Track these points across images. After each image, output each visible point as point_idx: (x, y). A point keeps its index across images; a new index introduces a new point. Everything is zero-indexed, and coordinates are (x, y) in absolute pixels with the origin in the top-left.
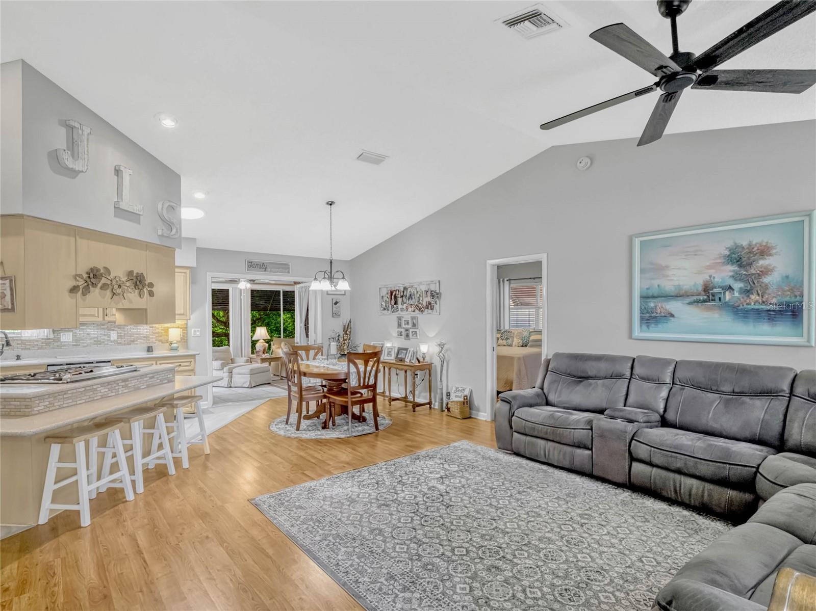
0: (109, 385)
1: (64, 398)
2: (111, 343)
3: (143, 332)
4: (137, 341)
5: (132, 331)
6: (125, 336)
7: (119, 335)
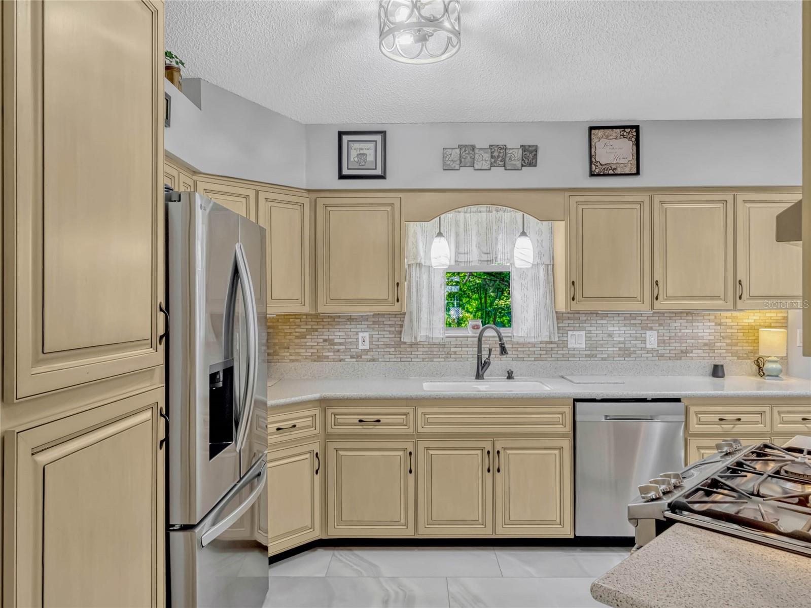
2: (647, 353)
3: (702, 334)
4: (692, 353)
5: (683, 331)
6: (672, 341)
7: (660, 338)
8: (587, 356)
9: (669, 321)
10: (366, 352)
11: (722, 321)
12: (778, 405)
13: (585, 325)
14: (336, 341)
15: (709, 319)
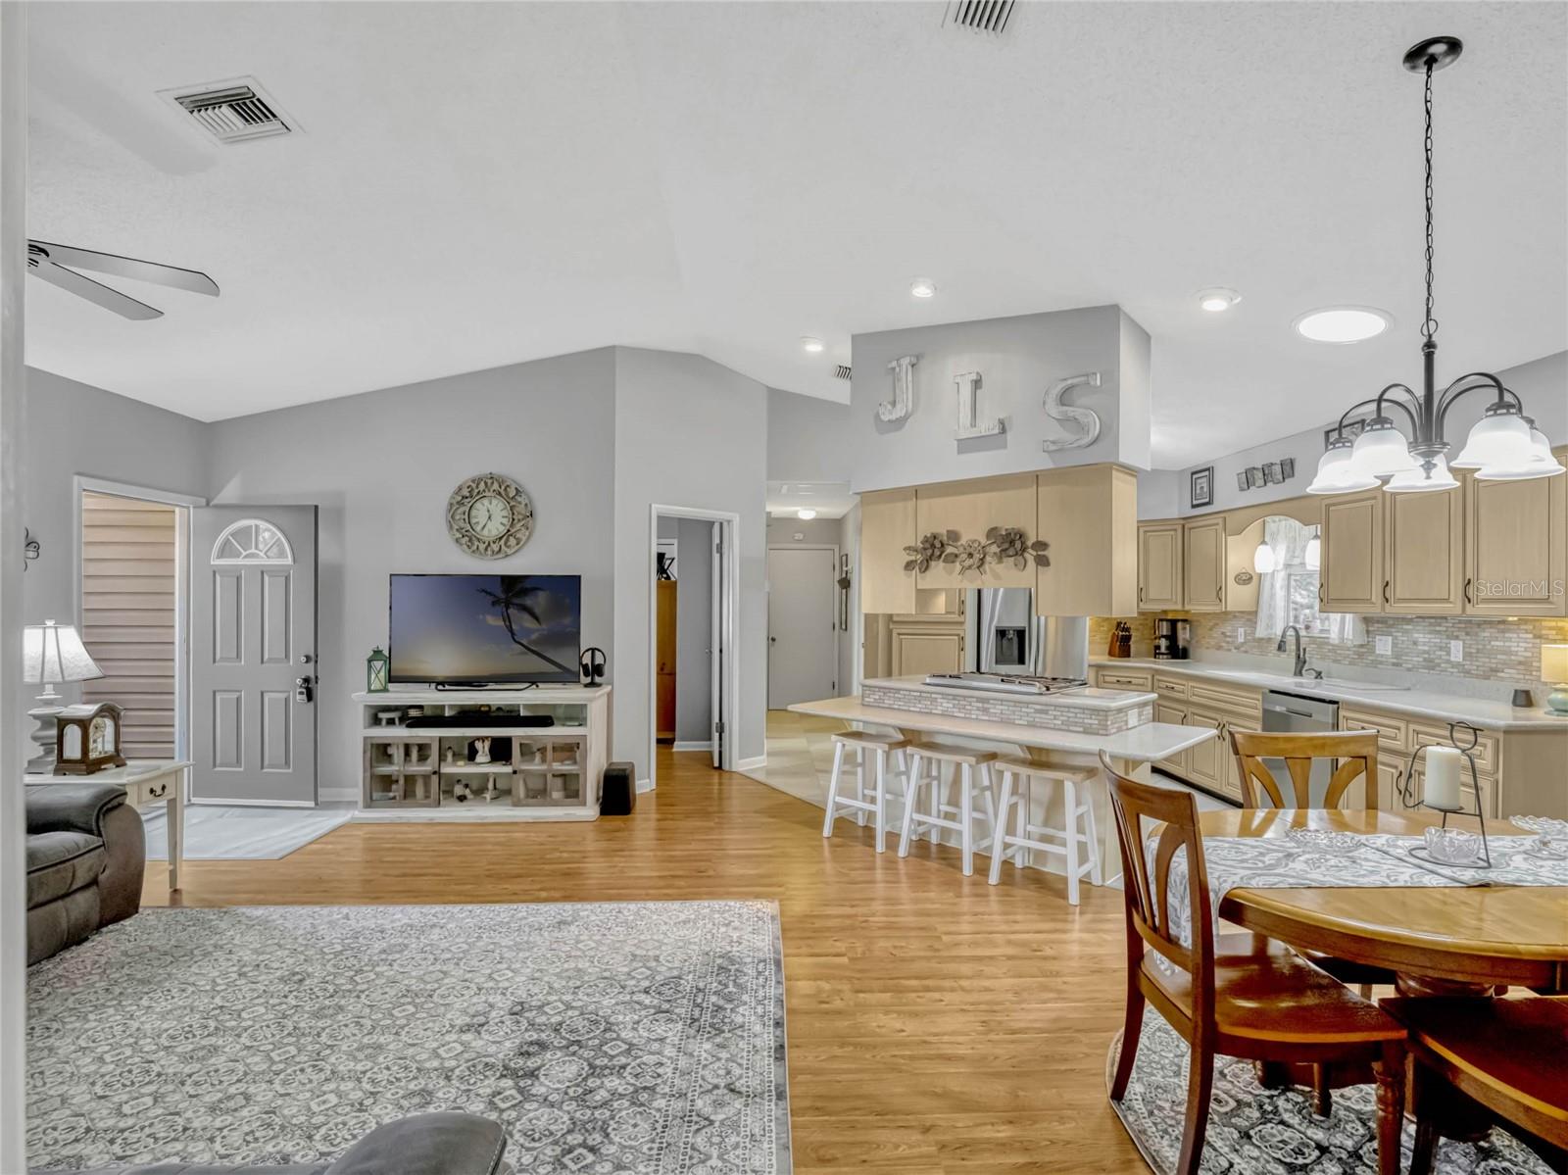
0: (954, 699)
1: (894, 697)
2: (1452, 668)
3: (1516, 649)
4: (1503, 672)
5: (1493, 643)
6: (1479, 655)
7: (1467, 650)
8: (1394, 664)
9: (1477, 630)
10: (1243, 644)
11: (1544, 632)
12: (1414, 723)
13: (1393, 630)
14: (1228, 634)
15: (1526, 630)
